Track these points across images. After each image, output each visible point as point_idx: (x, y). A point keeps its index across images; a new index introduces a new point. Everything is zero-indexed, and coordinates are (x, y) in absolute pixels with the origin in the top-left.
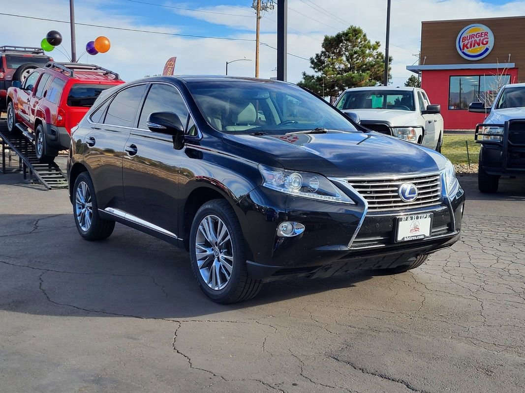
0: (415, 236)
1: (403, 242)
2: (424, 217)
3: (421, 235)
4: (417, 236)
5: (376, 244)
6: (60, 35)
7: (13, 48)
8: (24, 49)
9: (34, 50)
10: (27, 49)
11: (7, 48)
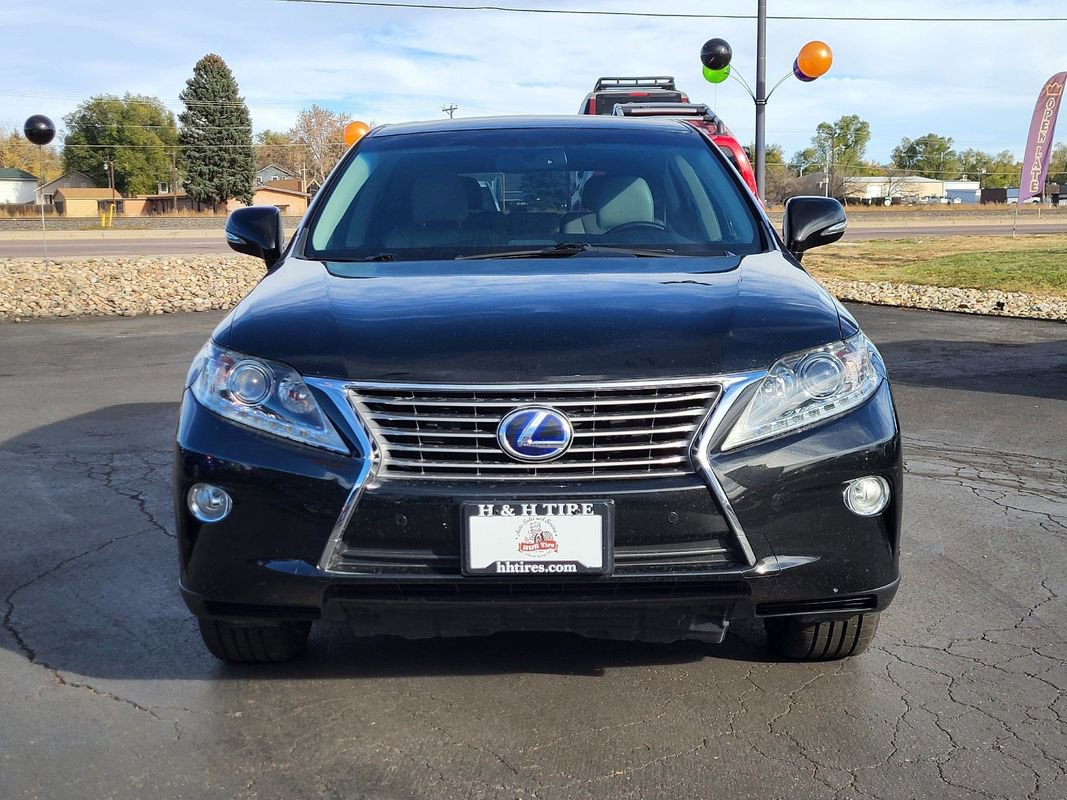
0: (538, 563)
1: (489, 576)
2: (570, 510)
3: (563, 563)
4: (546, 564)
5: (425, 572)
6: (727, 47)
7: (615, 82)
8: (634, 82)
9: (653, 82)
10: (640, 82)
11: (603, 82)
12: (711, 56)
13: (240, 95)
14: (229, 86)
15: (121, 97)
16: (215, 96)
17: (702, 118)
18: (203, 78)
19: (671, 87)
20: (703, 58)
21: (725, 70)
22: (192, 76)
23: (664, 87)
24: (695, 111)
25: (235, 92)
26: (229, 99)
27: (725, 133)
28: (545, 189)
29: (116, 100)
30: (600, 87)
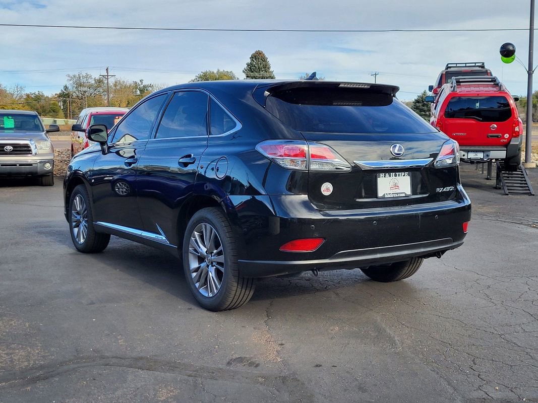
6: (513, 47)
7: (455, 65)
8: (464, 65)
9: (474, 64)
10: (467, 65)
11: (449, 65)
12: (504, 51)
13: (271, 70)
14: (266, 66)
15: (215, 72)
16: (259, 70)
17: (493, 83)
18: (254, 61)
19: (483, 67)
20: (501, 52)
21: (513, 57)
22: (249, 61)
23: (479, 67)
24: (490, 80)
25: (269, 68)
26: (266, 72)
27: (504, 91)
28: (424, 113)
29: (213, 73)
30: (448, 67)
